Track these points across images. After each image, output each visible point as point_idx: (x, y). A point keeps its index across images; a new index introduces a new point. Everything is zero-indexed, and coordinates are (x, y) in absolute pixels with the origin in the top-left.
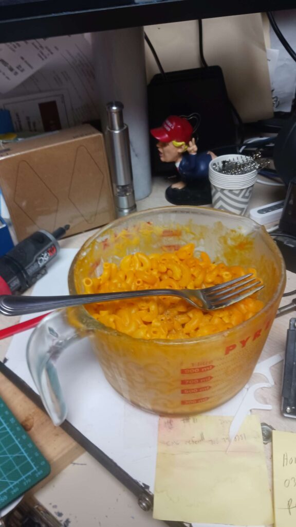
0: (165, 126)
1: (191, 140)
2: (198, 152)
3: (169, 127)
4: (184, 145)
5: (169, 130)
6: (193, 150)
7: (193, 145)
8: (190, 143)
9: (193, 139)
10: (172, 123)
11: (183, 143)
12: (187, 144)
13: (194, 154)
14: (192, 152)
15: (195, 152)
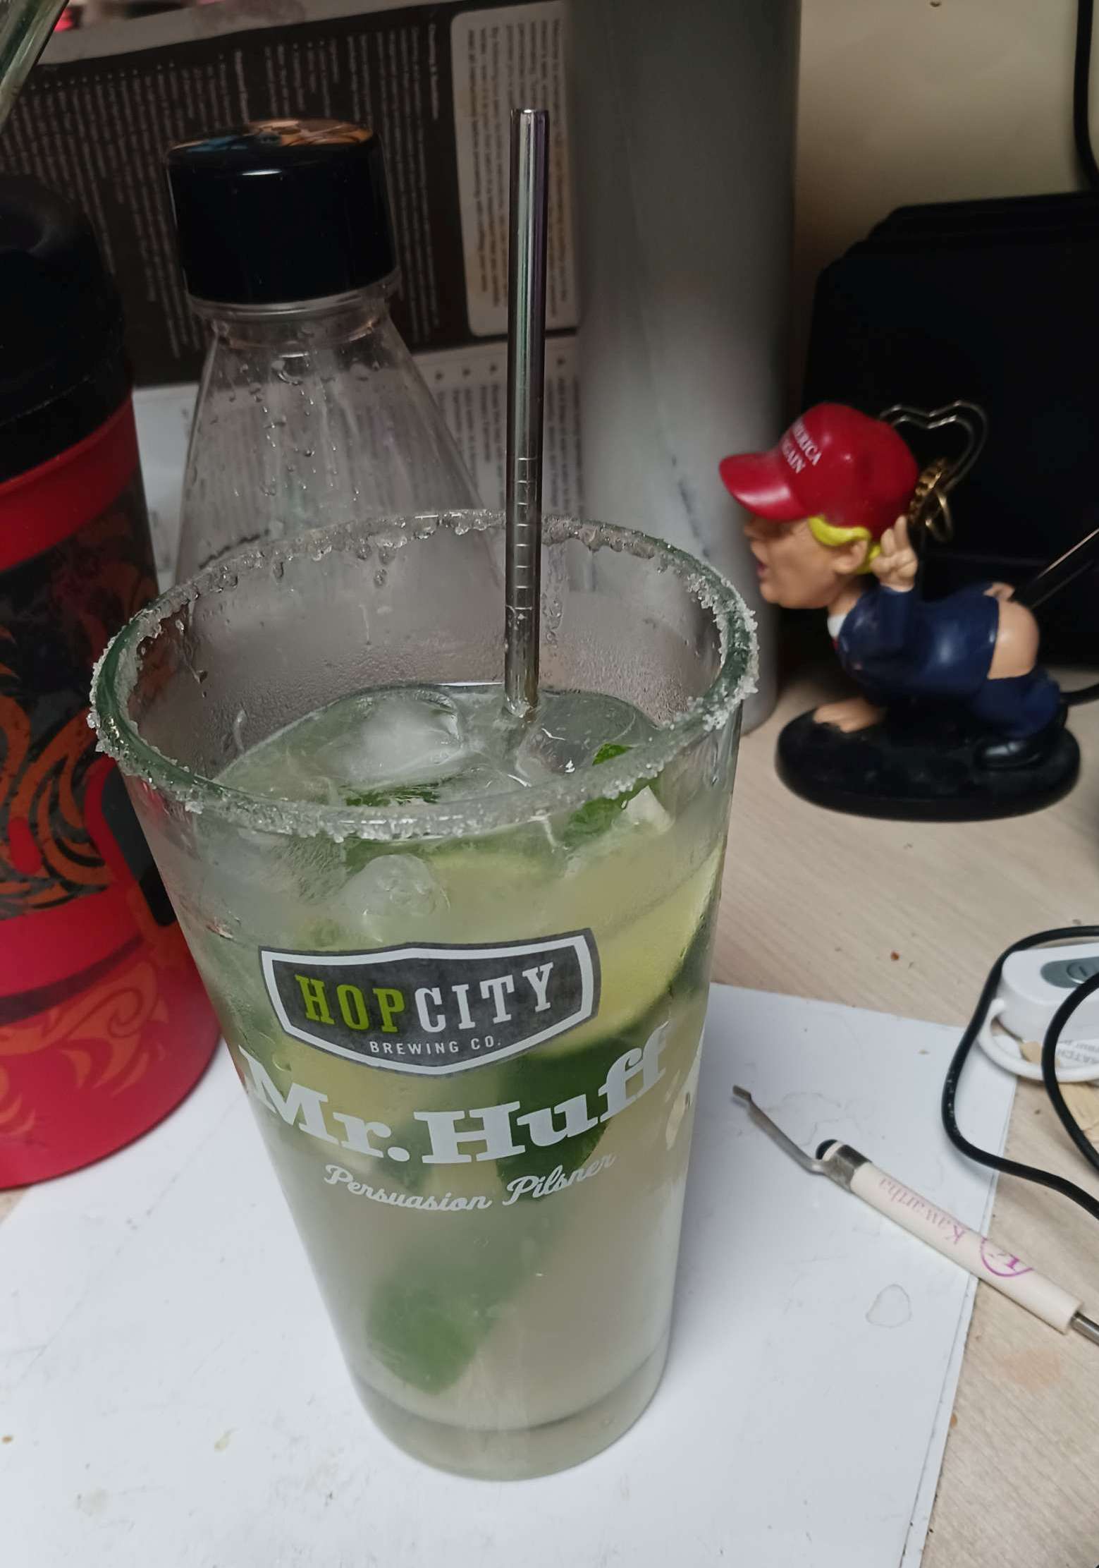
0: (786, 445)
1: (891, 523)
2: (919, 578)
3: (800, 452)
4: (864, 544)
5: (799, 466)
6: (894, 569)
7: (899, 547)
8: (888, 537)
9: (901, 522)
10: (815, 436)
11: (859, 532)
12: (876, 539)
13: (902, 589)
14: (894, 577)
15: (903, 579)
